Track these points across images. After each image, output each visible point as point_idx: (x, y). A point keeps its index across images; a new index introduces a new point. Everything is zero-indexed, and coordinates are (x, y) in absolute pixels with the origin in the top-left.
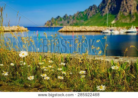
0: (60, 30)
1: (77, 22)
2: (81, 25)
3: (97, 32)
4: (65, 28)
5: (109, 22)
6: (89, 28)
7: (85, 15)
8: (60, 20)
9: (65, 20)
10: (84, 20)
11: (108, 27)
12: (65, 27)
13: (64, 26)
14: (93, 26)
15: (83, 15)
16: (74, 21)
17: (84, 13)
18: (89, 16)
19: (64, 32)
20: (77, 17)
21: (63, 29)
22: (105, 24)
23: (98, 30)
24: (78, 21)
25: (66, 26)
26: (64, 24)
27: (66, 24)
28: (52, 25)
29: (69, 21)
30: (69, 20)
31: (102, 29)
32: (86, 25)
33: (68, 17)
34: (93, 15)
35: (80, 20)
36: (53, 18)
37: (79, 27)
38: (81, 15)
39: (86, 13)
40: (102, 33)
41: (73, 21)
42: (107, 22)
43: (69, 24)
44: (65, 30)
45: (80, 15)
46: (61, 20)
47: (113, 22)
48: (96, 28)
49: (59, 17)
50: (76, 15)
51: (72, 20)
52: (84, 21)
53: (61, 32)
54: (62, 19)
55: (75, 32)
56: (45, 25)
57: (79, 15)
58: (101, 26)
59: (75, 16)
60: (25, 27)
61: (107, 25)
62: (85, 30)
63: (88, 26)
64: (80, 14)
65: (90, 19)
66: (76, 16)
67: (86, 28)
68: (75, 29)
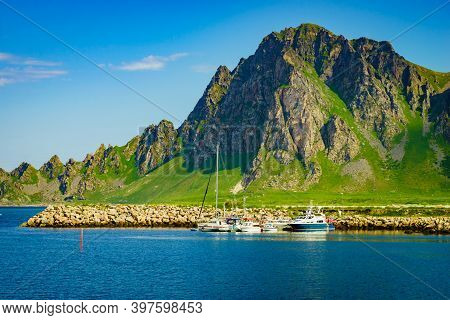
0: (31, 221)
1: (97, 188)
2: (115, 201)
3: (177, 225)
7: (128, 159)
8: (30, 179)
10: (124, 180)
11: (220, 207)
12: (50, 207)
13: (48, 201)
15: (123, 159)
16: (84, 183)
17: (124, 154)
18: (146, 162)
19: (48, 226)
20: (99, 166)
21: (43, 218)
23: (182, 219)
24: (102, 183)
25: (54, 201)
26: (45, 194)
27: (56, 193)
29: (65, 184)
30: (67, 180)
32: (135, 199)
33: (61, 166)
35: (110, 180)
38: (113, 159)
39: (131, 153)
40: (198, 230)
41: (81, 185)
42: (216, 190)
43: (68, 196)
44: (52, 221)
45: (109, 160)
46: (35, 180)
47: (238, 188)
48: (174, 212)
49: (25, 166)
50: (96, 161)
51: (78, 178)
52: (126, 183)
53: (37, 225)
54: (38, 174)
55: (92, 225)
57: (106, 159)
59: (89, 164)
61: (216, 203)
62: (130, 219)
63: (143, 206)
64: (111, 156)
65: (148, 176)
66: (95, 165)
67: (135, 214)
68: (90, 214)
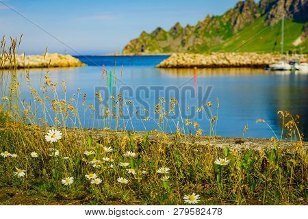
0: (162, 63)
1: (205, 43)
2: (215, 51)
3: (256, 66)
4: (174, 57)
5: (285, 42)
6: (236, 57)
7: (225, 24)
8: (162, 38)
9: (174, 38)
10: (222, 37)
11: (285, 53)
12: (174, 55)
13: (174, 52)
14: (246, 53)
15: (221, 23)
16: (196, 39)
17: (222, 20)
18: (237, 25)
19: (173, 67)
20: (206, 29)
21: (170, 61)
22: (277, 46)
23: (260, 62)
24: (208, 40)
25: (178, 51)
26: (172, 47)
27: (179, 46)
28: (142, 51)
29: (184, 40)
30: (185, 37)
31: (270, 60)
32: (230, 49)
33: (182, 30)
34: (248, 25)
35: (213, 38)
36: (144, 32)
37: (211, 54)
38: (215, 24)
39: (227, 20)
40: (269, 69)
41: (194, 41)
42: (282, 43)
43: (186, 48)
44: (175, 64)
45: (213, 25)
46: (166, 38)
47: (298, 41)
48: (254, 57)
49: (159, 29)
50: (204, 25)
51: (193, 37)
52: (224, 39)
53: (166, 67)
54: (168, 35)
55: (201, 67)
56: (125, 51)
57: (211, 24)
58: (267, 51)
59: (200, 27)
60: (76, 57)
61: (282, 51)
62: (226, 62)
63: (234, 54)
64: (213, 22)
65: (238, 34)
66: (203, 28)
67: (228, 58)
68: (199, 59)
